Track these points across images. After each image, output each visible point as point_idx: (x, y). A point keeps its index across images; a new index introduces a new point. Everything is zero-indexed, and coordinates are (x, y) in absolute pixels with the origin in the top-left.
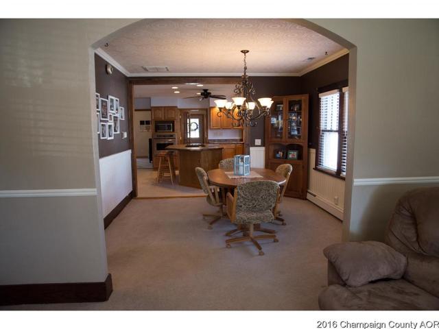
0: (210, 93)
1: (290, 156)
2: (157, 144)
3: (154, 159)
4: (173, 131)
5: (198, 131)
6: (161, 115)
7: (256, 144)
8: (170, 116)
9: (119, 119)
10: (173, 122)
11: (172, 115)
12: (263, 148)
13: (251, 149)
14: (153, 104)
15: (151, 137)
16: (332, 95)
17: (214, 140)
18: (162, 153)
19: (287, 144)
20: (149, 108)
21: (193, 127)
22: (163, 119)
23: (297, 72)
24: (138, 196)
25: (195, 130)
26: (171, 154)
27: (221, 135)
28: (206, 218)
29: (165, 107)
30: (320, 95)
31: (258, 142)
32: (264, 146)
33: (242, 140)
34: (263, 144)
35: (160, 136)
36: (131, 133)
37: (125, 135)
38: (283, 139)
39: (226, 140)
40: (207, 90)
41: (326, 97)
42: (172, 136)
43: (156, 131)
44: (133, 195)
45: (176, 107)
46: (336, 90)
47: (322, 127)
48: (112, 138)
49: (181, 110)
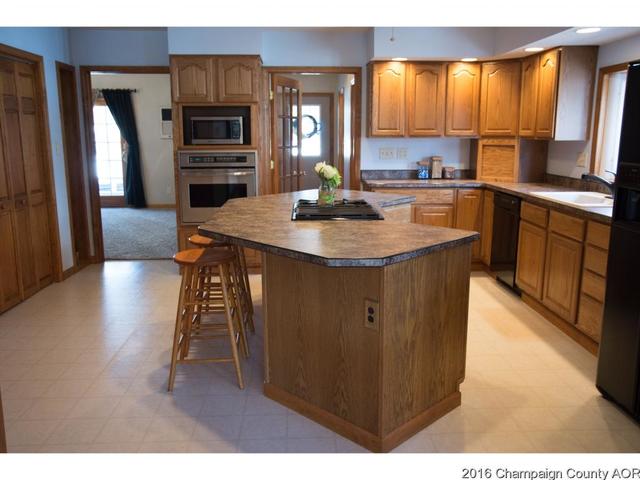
4: (247, 141)
5: (317, 138)
6: (204, 89)
8: (234, 89)
10: (246, 112)
11: (242, 87)
14: (176, 48)
20: (165, 63)
21: (307, 126)
22: (211, 99)
25: (310, 135)
29: (217, 57)
33: (470, 174)
35: (202, 158)
42: (242, 159)
43: (187, 142)
45: (258, 58)
49: (273, 71)
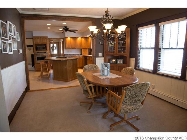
0: (68, 29)
1: (118, 62)
2: (37, 57)
3: (36, 65)
4: (46, 50)
6: (39, 41)
7: (99, 56)
9: (16, 40)
10: (46, 45)
11: (45, 41)
12: (103, 58)
13: (97, 59)
14: (34, 35)
15: (33, 53)
16: (146, 29)
17: (67, 55)
18: (42, 62)
19: (118, 55)
20: (32, 37)
22: (40, 43)
23: (120, 17)
24: (31, 90)
25: (55, 49)
26: (46, 62)
27: (71, 52)
28: (82, 104)
29: (41, 37)
30: (138, 28)
31: (100, 55)
32: (103, 57)
33: (81, 54)
34: (103, 56)
35: (39, 53)
36: (24, 51)
37: (21, 51)
38: (115, 53)
39: (74, 54)
40: (67, 27)
41: (141, 30)
42: (45, 53)
43: (36, 50)
44: (27, 89)
45: (47, 37)
46: (154, 25)
47: (139, 46)
48: (12, 53)
49: (49, 39)
